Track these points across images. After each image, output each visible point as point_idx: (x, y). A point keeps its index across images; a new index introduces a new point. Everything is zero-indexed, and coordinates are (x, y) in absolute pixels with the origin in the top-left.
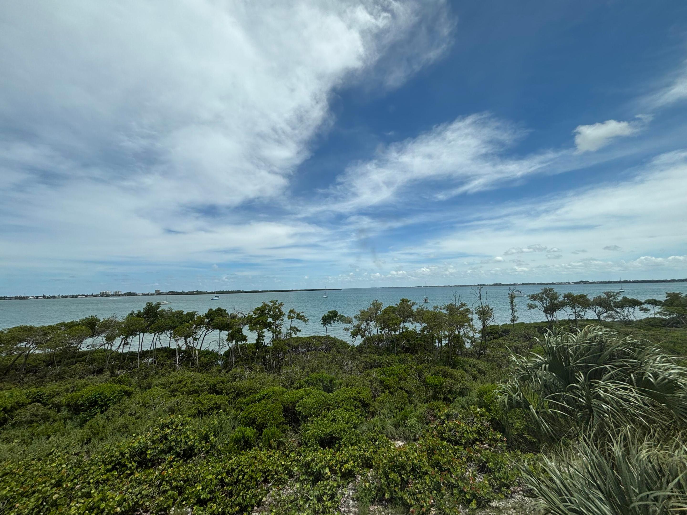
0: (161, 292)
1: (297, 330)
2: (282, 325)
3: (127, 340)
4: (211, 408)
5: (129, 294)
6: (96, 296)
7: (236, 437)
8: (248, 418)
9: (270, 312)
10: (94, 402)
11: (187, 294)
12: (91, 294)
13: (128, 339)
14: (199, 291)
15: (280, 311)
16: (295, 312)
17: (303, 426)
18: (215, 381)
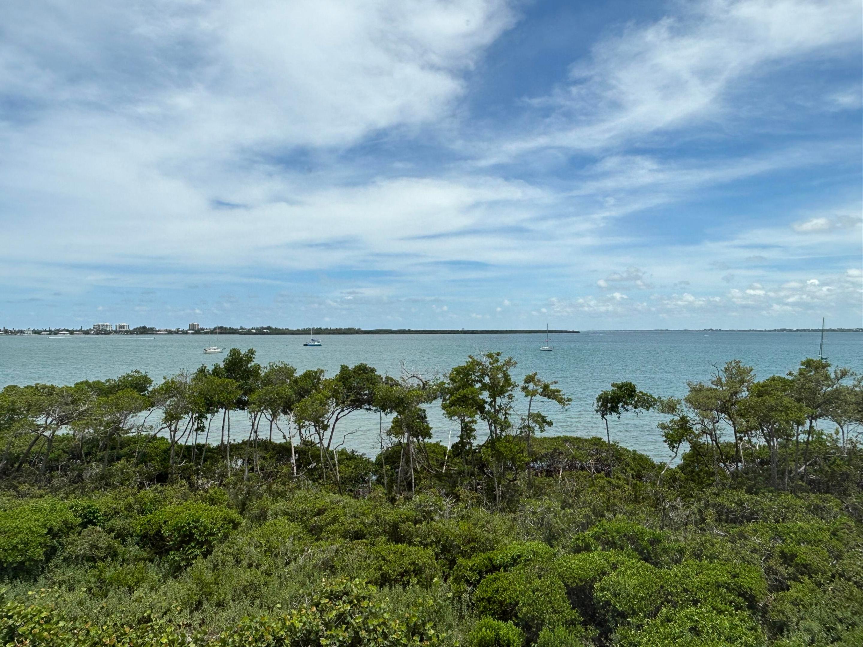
0: (200, 327)
1: (545, 421)
2: (511, 407)
3: (202, 422)
4: (405, 571)
5: (143, 331)
6: (87, 333)
7: (483, 638)
8: (494, 602)
9: (484, 378)
10: (188, 536)
11: (249, 332)
12: (79, 329)
13: (203, 420)
14: (273, 327)
15: (506, 376)
16: (539, 381)
17: (621, 634)
18: (395, 517)
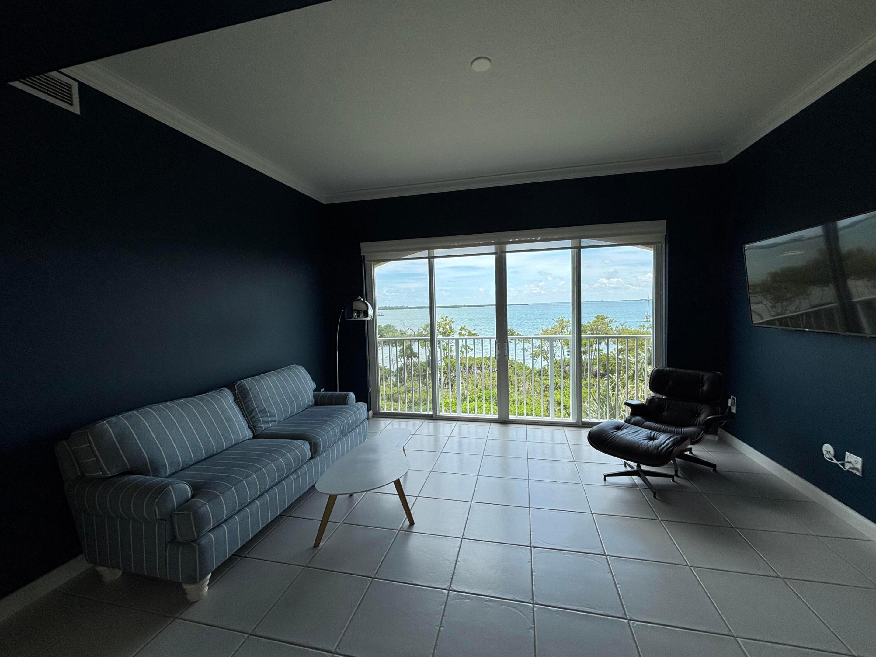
1: (469, 348)
9: (440, 329)
15: (450, 327)
